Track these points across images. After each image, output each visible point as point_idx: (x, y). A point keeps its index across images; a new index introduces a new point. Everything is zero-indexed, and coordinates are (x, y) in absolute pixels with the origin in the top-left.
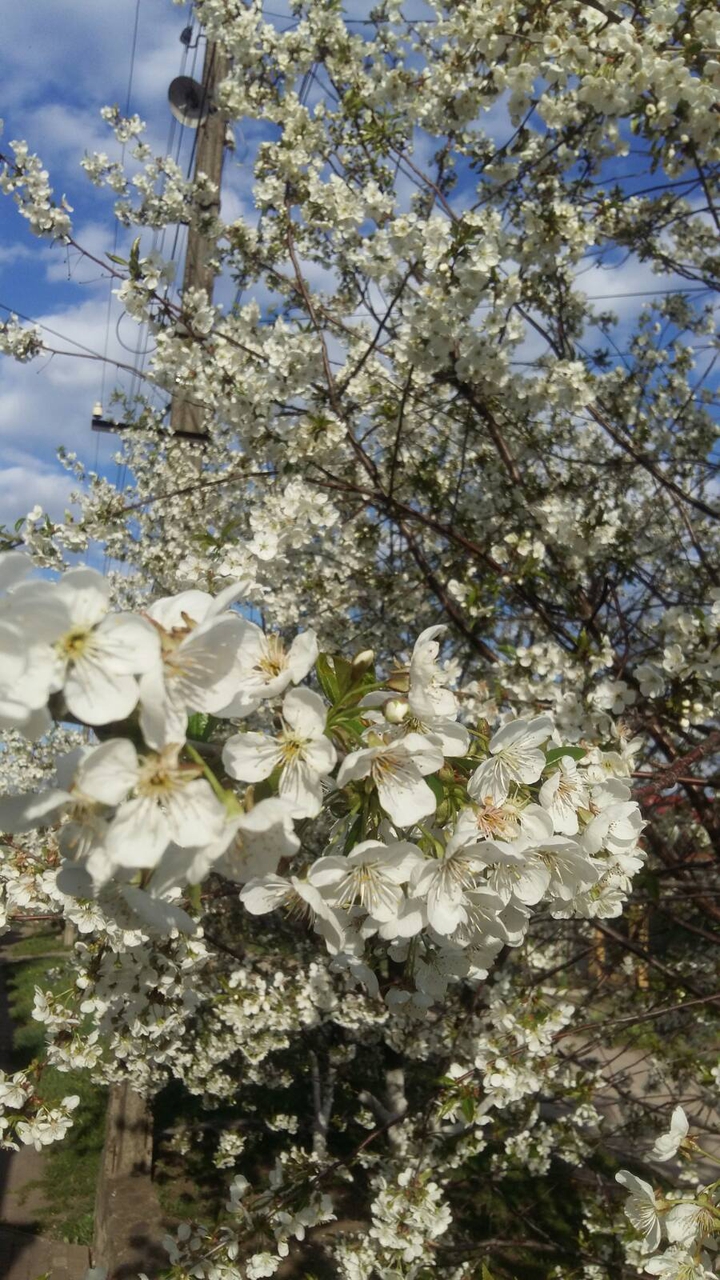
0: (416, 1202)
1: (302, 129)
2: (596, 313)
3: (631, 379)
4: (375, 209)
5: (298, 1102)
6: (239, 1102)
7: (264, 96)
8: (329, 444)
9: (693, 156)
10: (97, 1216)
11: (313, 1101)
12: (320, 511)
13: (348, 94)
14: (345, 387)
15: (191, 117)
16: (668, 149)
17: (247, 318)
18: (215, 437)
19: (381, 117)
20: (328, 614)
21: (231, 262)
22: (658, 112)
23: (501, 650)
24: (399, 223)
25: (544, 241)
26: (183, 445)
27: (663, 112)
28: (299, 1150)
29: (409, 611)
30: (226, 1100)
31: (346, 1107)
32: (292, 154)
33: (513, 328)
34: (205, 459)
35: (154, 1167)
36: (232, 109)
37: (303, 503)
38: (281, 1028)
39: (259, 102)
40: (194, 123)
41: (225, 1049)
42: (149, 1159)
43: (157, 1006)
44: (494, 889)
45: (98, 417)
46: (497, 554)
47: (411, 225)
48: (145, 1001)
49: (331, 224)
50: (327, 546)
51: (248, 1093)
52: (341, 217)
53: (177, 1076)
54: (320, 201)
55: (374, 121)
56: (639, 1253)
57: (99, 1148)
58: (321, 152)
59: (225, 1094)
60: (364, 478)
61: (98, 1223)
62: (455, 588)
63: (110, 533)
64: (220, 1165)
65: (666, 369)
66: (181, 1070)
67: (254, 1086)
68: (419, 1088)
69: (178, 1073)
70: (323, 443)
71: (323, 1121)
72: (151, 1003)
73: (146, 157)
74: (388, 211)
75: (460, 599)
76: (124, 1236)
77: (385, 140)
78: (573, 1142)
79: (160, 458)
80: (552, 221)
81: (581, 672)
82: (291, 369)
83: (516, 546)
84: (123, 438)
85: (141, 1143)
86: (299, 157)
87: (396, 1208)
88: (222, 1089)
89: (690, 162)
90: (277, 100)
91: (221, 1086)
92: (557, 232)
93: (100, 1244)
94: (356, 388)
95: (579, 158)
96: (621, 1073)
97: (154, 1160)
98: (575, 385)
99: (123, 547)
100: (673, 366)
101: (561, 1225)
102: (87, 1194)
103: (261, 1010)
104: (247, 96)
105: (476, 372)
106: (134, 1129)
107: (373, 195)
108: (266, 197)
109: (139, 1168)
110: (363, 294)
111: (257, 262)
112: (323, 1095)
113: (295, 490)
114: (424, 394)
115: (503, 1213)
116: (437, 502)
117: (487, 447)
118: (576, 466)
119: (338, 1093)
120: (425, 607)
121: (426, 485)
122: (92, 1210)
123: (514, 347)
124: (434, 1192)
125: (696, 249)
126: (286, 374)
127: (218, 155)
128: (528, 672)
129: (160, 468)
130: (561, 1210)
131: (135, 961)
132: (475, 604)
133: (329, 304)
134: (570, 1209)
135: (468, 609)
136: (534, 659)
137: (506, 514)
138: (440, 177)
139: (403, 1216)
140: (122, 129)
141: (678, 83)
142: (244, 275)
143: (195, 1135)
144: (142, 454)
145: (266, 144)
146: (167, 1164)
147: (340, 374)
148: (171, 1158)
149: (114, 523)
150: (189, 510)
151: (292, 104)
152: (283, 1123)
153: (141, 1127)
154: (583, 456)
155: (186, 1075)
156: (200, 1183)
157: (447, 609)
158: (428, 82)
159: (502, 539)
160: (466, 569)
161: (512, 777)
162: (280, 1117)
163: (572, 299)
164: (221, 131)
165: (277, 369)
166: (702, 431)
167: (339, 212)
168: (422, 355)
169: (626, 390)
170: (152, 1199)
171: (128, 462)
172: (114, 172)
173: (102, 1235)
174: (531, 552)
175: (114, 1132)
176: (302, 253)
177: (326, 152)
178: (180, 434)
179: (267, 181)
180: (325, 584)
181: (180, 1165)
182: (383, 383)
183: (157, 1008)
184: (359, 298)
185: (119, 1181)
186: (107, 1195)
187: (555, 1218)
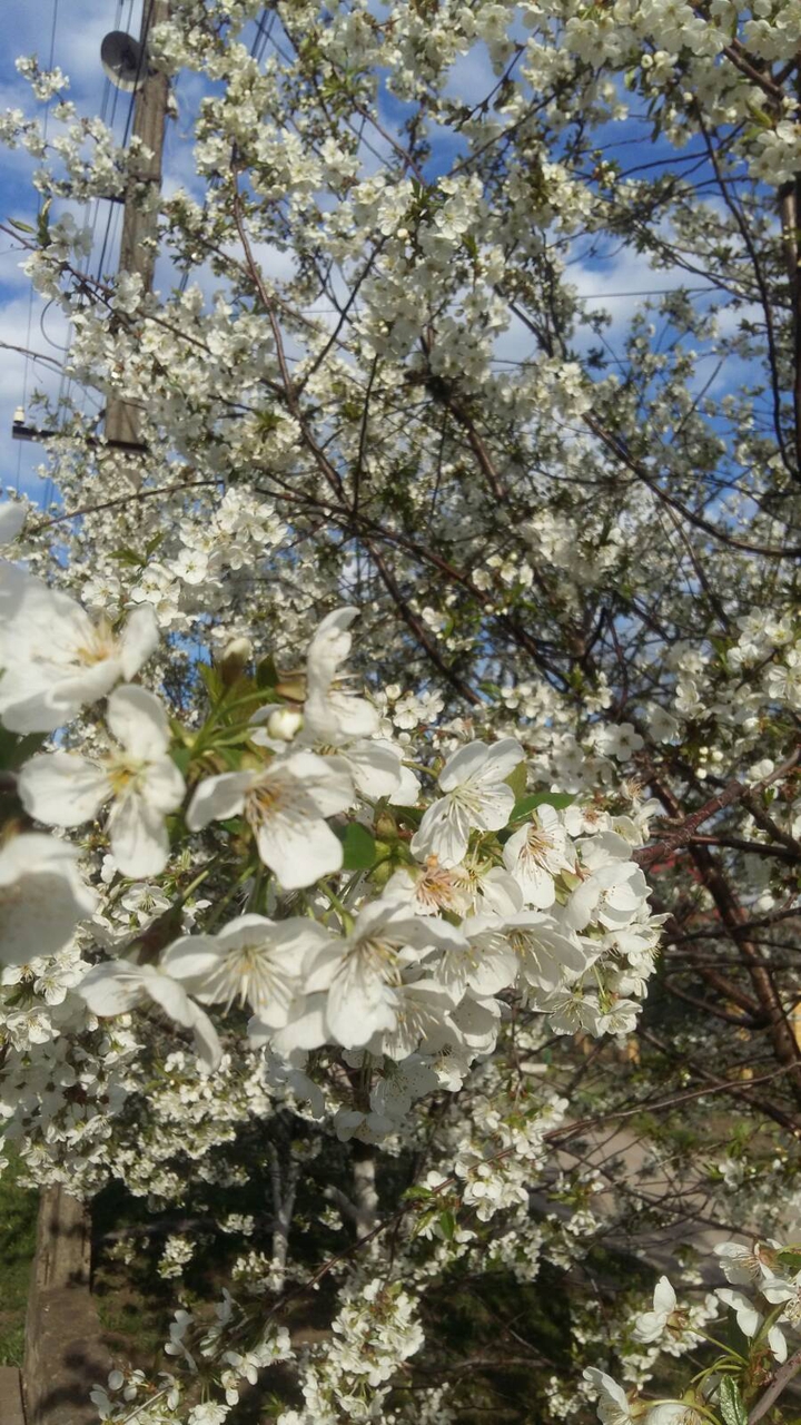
0: (383, 1320)
1: (250, 82)
2: (588, 311)
3: (627, 387)
4: (335, 170)
5: (255, 1200)
6: (188, 1202)
7: (205, 45)
8: (280, 446)
9: (699, 118)
10: (28, 1333)
11: (271, 1195)
12: (265, 526)
13: (304, 43)
14: (303, 385)
15: (127, 80)
16: (669, 108)
17: (189, 306)
18: (153, 447)
19: (343, 71)
20: (287, 650)
21: (169, 241)
22: (655, 64)
23: (484, 690)
24: (363, 188)
25: (531, 210)
26: (117, 456)
27: (660, 64)
28: (258, 1255)
29: (378, 647)
30: (173, 1202)
31: (310, 1203)
32: (238, 111)
33: (496, 313)
34: (143, 473)
35: (92, 1276)
36: (168, 59)
37: (243, 516)
38: (225, 1118)
39: (200, 50)
40: (130, 87)
41: (170, 1145)
42: (87, 1268)
43: (76, 1106)
44: (442, 982)
45: (19, 423)
46: (479, 579)
47: (377, 190)
48: (62, 1102)
49: (283, 188)
50: (285, 574)
51: (198, 1191)
52: (296, 180)
53: (117, 1176)
54: (270, 161)
55: (334, 76)
56: (638, 1368)
57: (31, 1256)
58: (274, 115)
59: (171, 1194)
60: (326, 491)
61: (29, 1340)
62: (429, 616)
63: (25, 554)
64: (166, 1275)
65: (667, 376)
66: (122, 1169)
67: (204, 1183)
68: (391, 1180)
69: (119, 1172)
70: (273, 444)
71: (283, 1219)
72: (69, 1103)
73: (69, 118)
74: (351, 174)
75: (435, 629)
76: (59, 1356)
77: (347, 100)
78: (563, 1243)
79: (89, 470)
80: (539, 186)
81: (572, 713)
82: (236, 358)
83: (499, 569)
84: (47, 447)
85: (78, 1250)
86: (247, 115)
87: (362, 1326)
88: (168, 1189)
89: (695, 126)
90: (221, 49)
91: (167, 1185)
92: (545, 200)
93: (32, 1366)
94: (317, 386)
95: (571, 121)
96: (613, 1157)
97: (93, 1269)
98: (570, 391)
99: (47, 574)
100: (675, 372)
101: (549, 1328)
102: (17, 1309)
103: (202, 1097)
104: (186, 43)
105: (453, 364)
106: (70, 1234)
107: (333, 154)
108: (210, 160)
109: (76, 1279)
110: (324, 283)
111: (199, 243)
112: (284, 1192)
113: (235, 500)
114: (395, 397)
115: (484, 1316)
116: (411, 521)
117: (467, 459)
118: (563, 485)
119: (300, 1188)
120: (397, 643)
121: (398, 502)
122: (23, 1326)
123: (497, 335)
124: (405, 1306)
125: (700, 239)
126: (230, 365)
127: (158, 123)
128: (515, 715)
129: (88, 482)
130: (548, 1310)
131: (47, 1057)
132: (452, 635)
133: (285, 291)
134: (557, 1308)
135: (444, 641)
136: (521, 699)
137: (489, 535)
138: (411, 148)
139: (368, 1335)
140: (40, 84)
141: (680, 25)
142: (186, 255)
143: (139, 1241)
144: (69, 466)
145: (208, 100)
146: (107, 1272)
147: (296, 370)
148: (113, 1266)
149: (32, 542)
150: (123, 530)
151: (240, 52)
152: (235, 1223)
153: (78, 1230)
154: (571, 474)
155: (127, 1174)
156: (145, 1292)
157: (422, 644)
158: (397, 25)
159: (483, 561)
160: (445, 598)
161: (473, 823)
162: (232, 1217)
163: (562, 293)
164: (161, 96)
165: (220, 358)
166: (706, 446)
167: (293, 174)
168: (386, 340)
169: (622, 401)
170: (90, 1313)
171: (54, 475)
172: (29, 131)
173: (34, 1355)
174: (517, 577)
175: (46, 1238)
176: (253, 235)
177: (280, 115)
178: (114, 444)
179: (209, 140)
180: (280, 613)
181: (122, 1272)
182: (349, 384)
183: (77, 1109)
184: (320, 287)
185: (52, 1294)
186: (39, 1310)
187: (542, 1319)
